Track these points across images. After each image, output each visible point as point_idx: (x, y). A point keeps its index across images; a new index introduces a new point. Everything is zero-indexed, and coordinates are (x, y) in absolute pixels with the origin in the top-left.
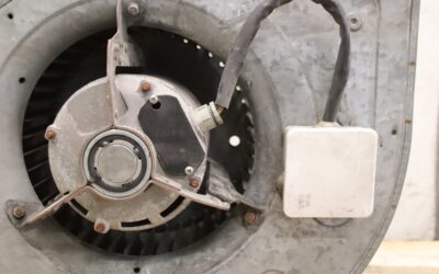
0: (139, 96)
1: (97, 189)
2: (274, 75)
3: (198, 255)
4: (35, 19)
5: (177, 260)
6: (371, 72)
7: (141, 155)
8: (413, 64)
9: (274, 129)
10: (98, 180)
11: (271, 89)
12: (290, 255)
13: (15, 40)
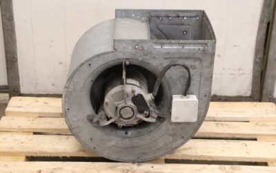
0: (131, 93)
1: (121, 119)
2: (169, 81)
3: (145, 129)
4: (98, 66)
5: (139, 130)
6: (199, 80)
7: (133, 111)
8: (212, 77)
9: (169, 94)
10: (122, 117)
11: (168, 84)
12: (173, 129)
13: (91, 71)
